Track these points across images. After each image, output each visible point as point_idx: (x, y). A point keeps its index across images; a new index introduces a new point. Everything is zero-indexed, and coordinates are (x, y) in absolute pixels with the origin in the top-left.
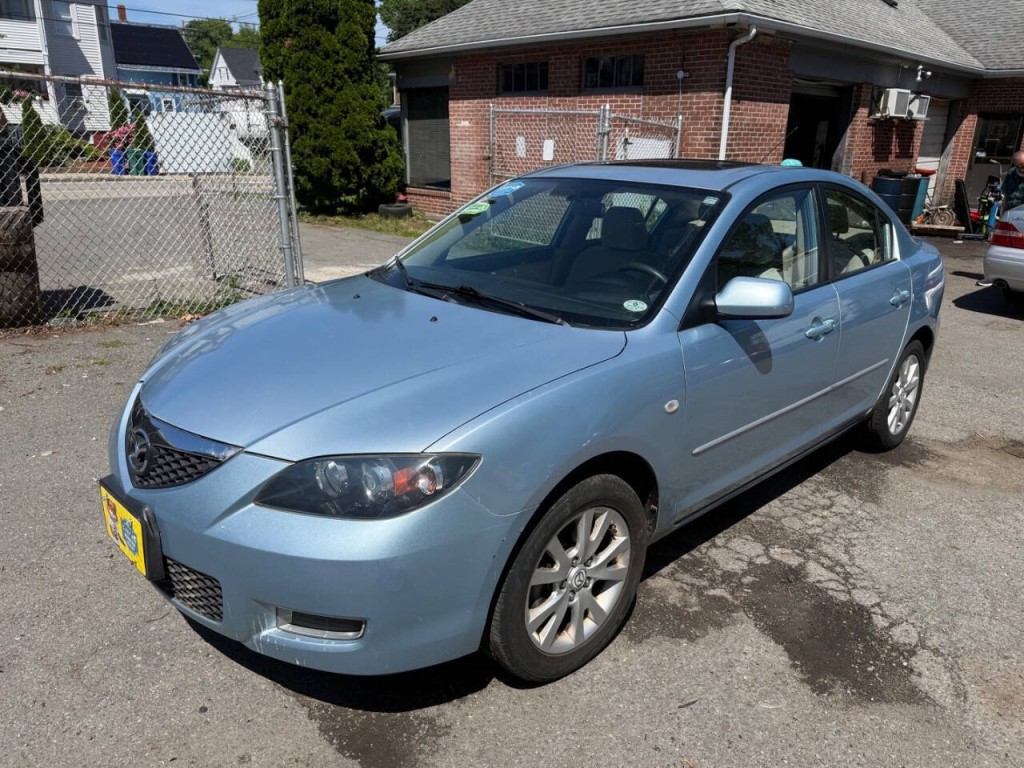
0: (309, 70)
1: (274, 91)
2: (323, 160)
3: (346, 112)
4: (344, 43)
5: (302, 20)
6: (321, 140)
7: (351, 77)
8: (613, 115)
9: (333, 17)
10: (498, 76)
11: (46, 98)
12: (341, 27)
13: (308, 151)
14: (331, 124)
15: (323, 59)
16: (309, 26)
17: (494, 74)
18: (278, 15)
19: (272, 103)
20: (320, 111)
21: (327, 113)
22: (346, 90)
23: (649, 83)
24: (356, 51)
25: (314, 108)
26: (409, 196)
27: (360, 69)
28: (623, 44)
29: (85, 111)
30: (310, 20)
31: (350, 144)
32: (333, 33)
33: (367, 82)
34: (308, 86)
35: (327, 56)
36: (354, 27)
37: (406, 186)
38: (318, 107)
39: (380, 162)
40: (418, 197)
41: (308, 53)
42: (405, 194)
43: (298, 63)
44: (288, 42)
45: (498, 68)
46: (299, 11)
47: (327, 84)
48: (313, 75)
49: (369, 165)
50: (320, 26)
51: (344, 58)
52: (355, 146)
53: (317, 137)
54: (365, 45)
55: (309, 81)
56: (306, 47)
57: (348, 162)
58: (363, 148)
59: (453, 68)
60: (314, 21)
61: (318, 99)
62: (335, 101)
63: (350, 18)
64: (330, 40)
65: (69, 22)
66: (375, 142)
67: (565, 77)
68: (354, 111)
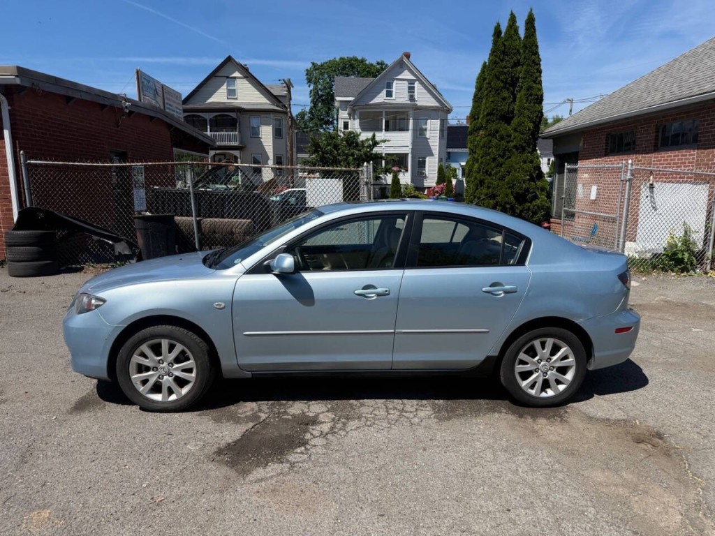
0: (490, 148)
1: (367, 167)
2: (491, 201)
3: (509, 172)
4: (515, 130)
5: (489, 119)
6: (490, 190)
7: (517, 149)
9: (511, 115)
10: (607, 143)
11: (407, 171)
12: (515, 121)
13: (483, 197)
14: (499, 179)
15: (500, 141)
16: (493, 122)
17: (604, 141)
18: (478, 118)
19: (365, 173)
20: (493, 172)
21: (496, 173)
22: (513, 158)
23: (701, 141)
24: (522, 134)
25: (490, 170)
26: (552, 224)
27: (524, 144)
28: (685, 113)
29: (426, 177)
30: (495, 118)
31: (509, 191)
32: (509, 124)
33: (529, 152)
34: (488, 158)
35: (502, 138)
36: (523, 119)
37: (551, 217)
38: (492, 170)
39: (531, 202)
40: (557, 225)
41: (490, 138)
42: (549, 222)
43: (484, 145)
44: (481, 132)
45: (607, 137)
46: (489, 114)
47: (500, 155)
48: (492, 151)
49: (521, 204)
50: (501, 121)
51: (514, 139)
52: (512, 192)
53: (489, 187)
54: (529, 129)
55: (489, 154)
56: (490, 135)
57: (506, 203)
58: (517, 193)
59: (582, 139)
60: (497, 119)
61: (493, 165)
62: (503, 166)
63: (521, 114)
64: (505, 128)
65: (426, 130)
66: (527, 190)
67: (646, 141)
68: (515, 170)
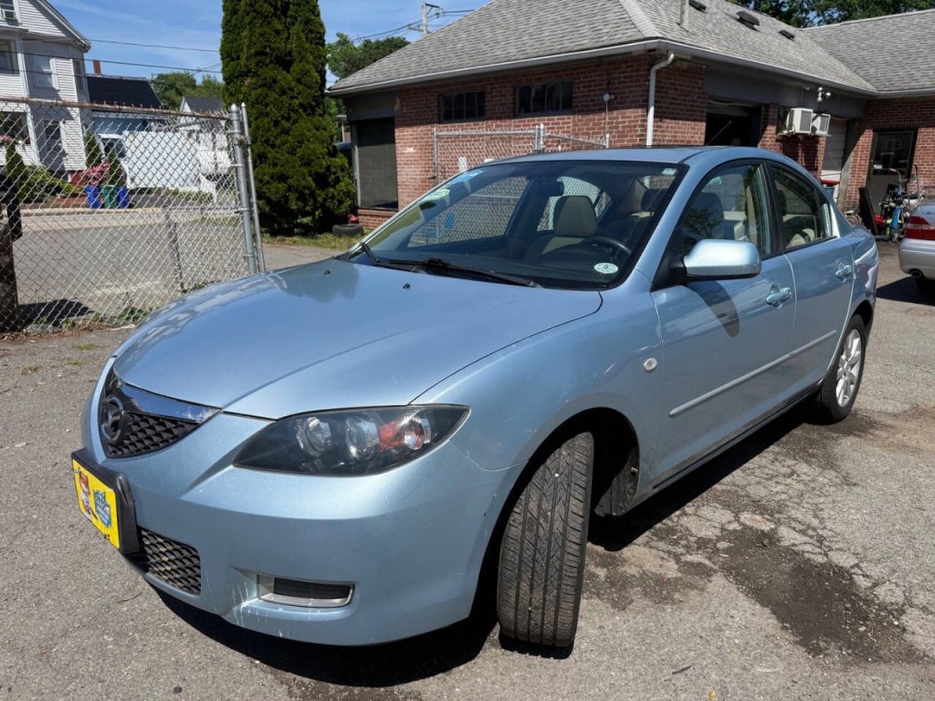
0: (267, 105)
1: (238, 112)
2: (280, 185)
3: (300, 142)
4: (299, 81)
5: (260, 62)
6: (278, 168)
7: (305, 110)
8: (547, 134)
9: (288, 58)
10: (439, 107)
11: (28, 142)
12: (295, 67)
13: (267, 178)
14: (288, 153)
15: (280, 96)
16: (267, 66)
17: (435, 104)
18: (238, 58)
19: (235, 123)
20: (278, 142)
21: (283, 144)
22: (301, 123)
23: (577, 107)
24: (309, 88)
25: (272, 139)
26: (360, 217)
27: (314, 103)
28: (553, 72)
29: (64, 154)
30: (268, 60)
31: (305, 170)
32: (288, 72)
33: (320, 115)
34: (266, 120)
35: (284, 93)
36: (307, 67)
37: (357, 208)
38: (276, 138)
39: (334, 187)
40: (369, 218)
41: (265, 90)
42: (356, 215)
43: (257, 100)
44: (248, 81)
45: (439, 99)
46: (257, 54)
47: (283, 117)
48: (271, 109)
49: (323, 189)
50: (277, 66)
51: (299, 94)
52: (310, 172)
53: (275, 165)
54: (317, 82)
55: (267, 115)
56: (264, 85)
57: (304, 187)
58: (317, 173)
59: (398, 100)
60: (271, 62)
61: (275, 131)
62: (291, 133)
63: (303, 59)
64: (286, 78)
65: (50, 74)
66: (328, 168)
67: (501, 105)
68: (309, 141)
